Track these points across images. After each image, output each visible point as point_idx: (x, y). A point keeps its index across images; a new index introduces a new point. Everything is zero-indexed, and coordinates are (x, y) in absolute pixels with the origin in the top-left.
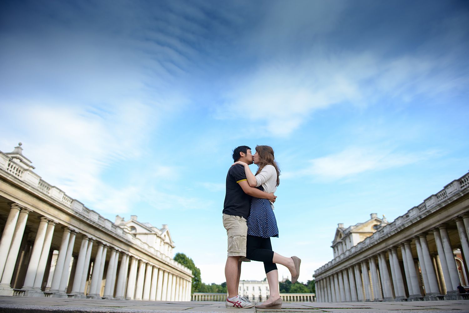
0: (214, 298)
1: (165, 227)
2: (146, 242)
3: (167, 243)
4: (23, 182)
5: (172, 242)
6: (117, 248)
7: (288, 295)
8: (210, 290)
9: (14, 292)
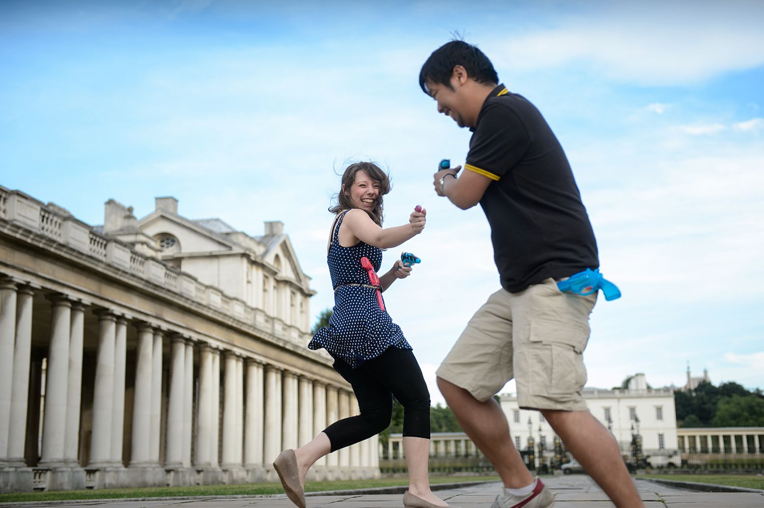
0: (457, 447)
1: (275, 231)
2: (216, 285)
3: (287, 282)
5: (302, 277)
6: (118, 311)
7: (709, 432)
8: (443, 422)
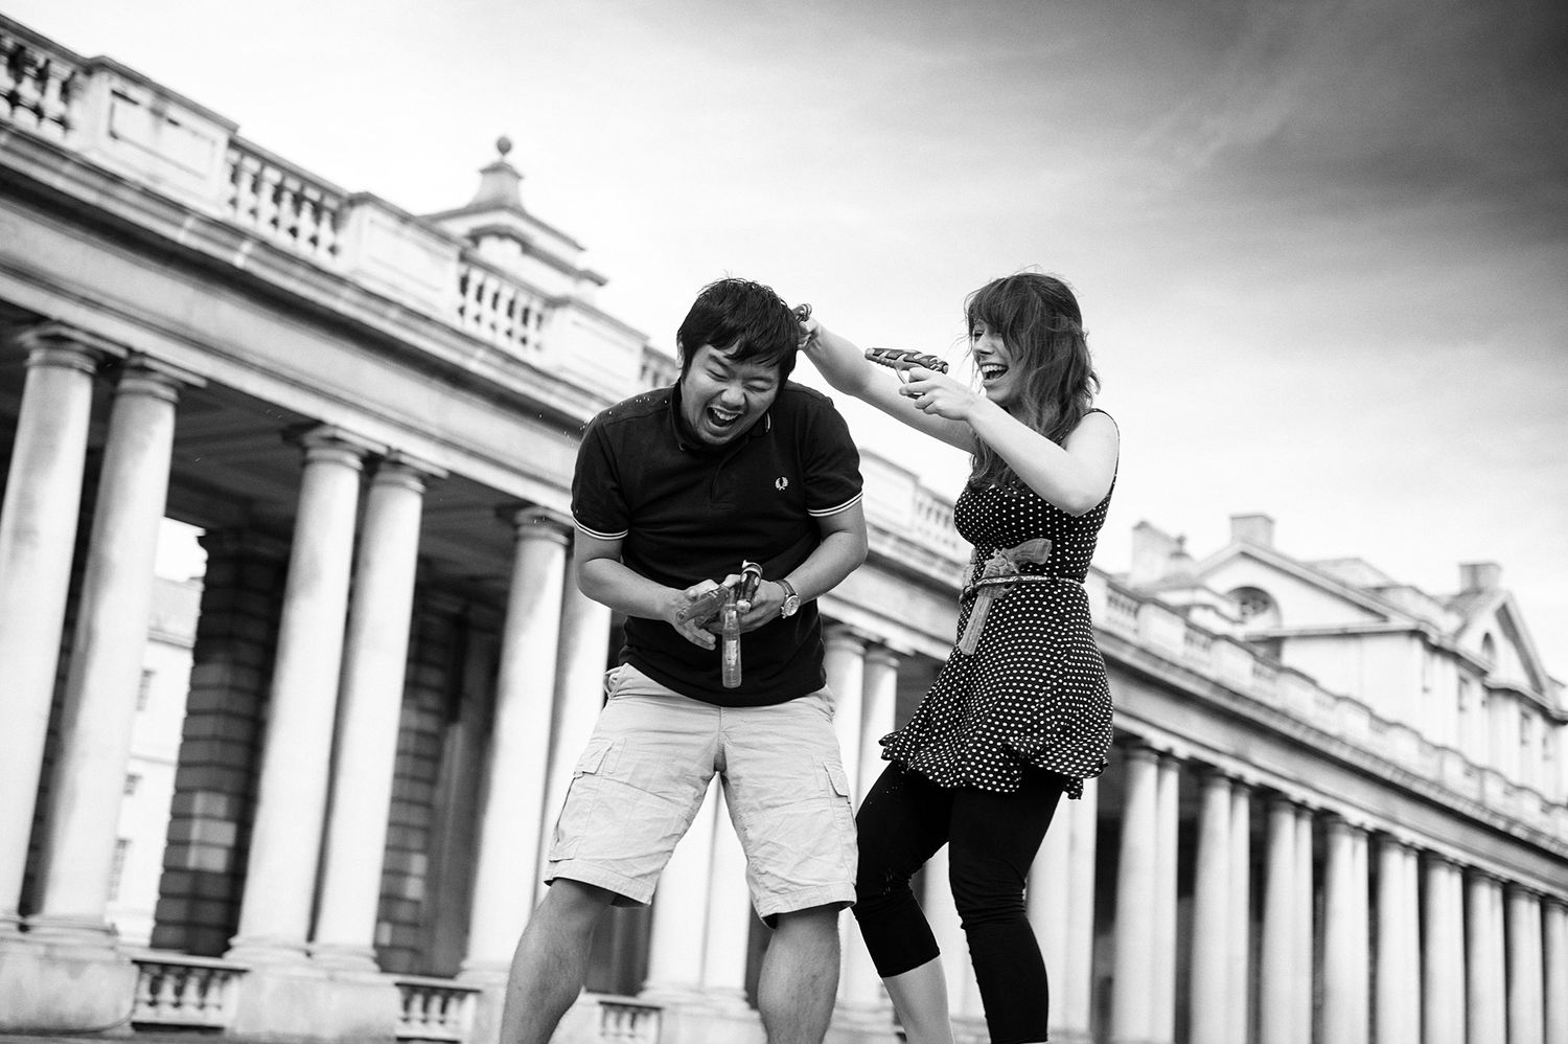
1: (1483, 582)
2: (1356, 695)
3: (1510, 693)
4: (557, 380)
9: (605, 1013)
